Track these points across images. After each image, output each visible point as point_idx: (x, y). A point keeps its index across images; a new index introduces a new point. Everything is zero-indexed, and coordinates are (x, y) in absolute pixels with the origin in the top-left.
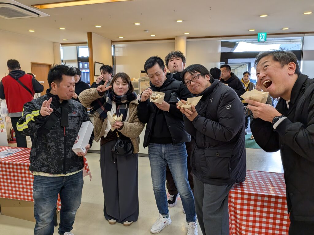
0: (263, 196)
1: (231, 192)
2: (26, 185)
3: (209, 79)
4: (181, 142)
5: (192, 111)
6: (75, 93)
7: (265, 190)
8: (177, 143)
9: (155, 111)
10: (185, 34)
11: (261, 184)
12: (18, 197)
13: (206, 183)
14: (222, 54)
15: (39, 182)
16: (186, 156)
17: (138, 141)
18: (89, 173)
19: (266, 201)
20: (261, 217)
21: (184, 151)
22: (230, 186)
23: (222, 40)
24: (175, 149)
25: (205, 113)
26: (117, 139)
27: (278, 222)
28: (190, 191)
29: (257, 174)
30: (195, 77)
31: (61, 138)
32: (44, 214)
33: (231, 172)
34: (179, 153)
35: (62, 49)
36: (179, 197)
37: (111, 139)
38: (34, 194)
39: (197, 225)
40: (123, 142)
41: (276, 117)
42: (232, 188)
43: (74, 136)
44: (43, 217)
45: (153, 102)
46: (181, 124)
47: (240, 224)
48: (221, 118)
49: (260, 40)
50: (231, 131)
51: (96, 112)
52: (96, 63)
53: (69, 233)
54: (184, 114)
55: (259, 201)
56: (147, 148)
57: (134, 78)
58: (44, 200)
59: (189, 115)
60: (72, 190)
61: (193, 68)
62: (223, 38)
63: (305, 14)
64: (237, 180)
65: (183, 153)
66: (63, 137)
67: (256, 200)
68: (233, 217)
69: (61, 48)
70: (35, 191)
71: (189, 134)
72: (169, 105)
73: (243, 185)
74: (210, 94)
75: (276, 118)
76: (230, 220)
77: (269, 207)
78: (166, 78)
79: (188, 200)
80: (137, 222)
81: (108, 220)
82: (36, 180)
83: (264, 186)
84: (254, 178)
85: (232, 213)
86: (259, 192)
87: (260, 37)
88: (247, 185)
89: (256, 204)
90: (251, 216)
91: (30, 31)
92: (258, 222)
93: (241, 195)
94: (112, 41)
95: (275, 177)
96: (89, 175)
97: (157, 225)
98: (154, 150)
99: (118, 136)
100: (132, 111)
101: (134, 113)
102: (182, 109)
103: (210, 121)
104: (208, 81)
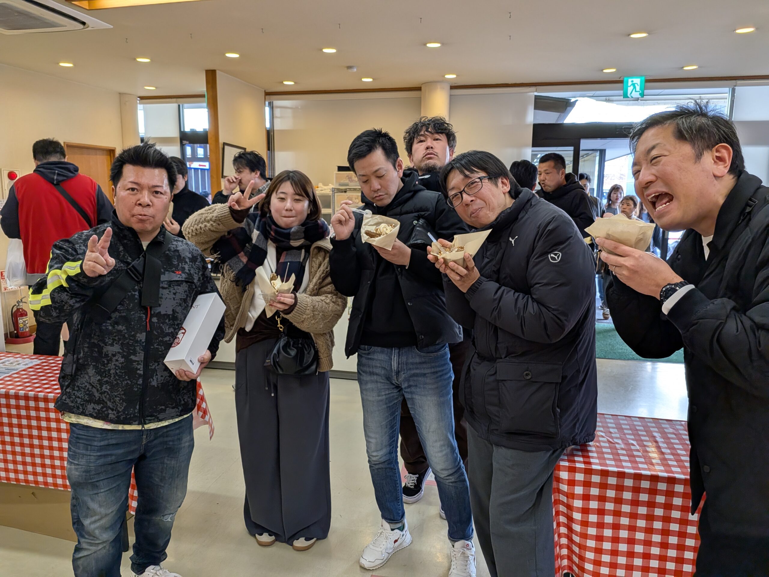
0: (638, 477)
1: (559, 468)
2: (51, 448)
3: (508, 189)
4: (437, 342)
5: (467, 268)
6: (174, 222)
7: (642, 463)
8: (427, 346)
9: (374, 266)
10: (447, 76)
11: (633, 447)
12: (31, 478)
13: (498, 445)
14: (538, 129)
15: (81, 441)
16: (451, 377)
17: (329, 340)
18: (207, 418)
19: (645, 491)
20: (632, 528)
21: (446, 367)
22: (558, 452)
23: (536, 94)
24: (423, 360)
25: (498, 272)
26: (277, 335)
27: (673, 540)
28: (459, 463)
29: (622, 422)
30: (472, 183)
31: (138, 335)
32: (93, 519)
33: (561, 417)
34: (433, 370)
35: (141, 111)
36: (430, 477)
37: (264, 336)
38: (70, 470)
39: (474, 549)
40: (294, 343)
41: (669, 284)
42: (562, 457)
43: (172, 330)
44: (93, 526)
45: (370, 244)
46: (437, 298)
47: (580, 546)
48: (537, 286)
49: (629, 95)
50: (562, 318)
51: (226, 267)
52: (226, 147)
53: (158, 568)
54: (446, 275)
55: (628, 489)
56: (354, 358)
57: (320, 185)
58: (94, 486)
59: (458, 278)
60: (166, 461)
61: (469, 161)
62: (538, 87)
63: (739, 31)
64: (573, 437)
65: (443, 371)
66: (145, 334)
67: (620, 488)
68: (563, 530)
69: (140, 107)
70: (71, 463)
71: (459, 324)
72: (409, 250)
73: (588, 451)
74: (510, 227)
75: (668, 287)
76: (556, 536)
77: (651, 504)
78: (403, 185)
79: (455, 486)
80: (325, 539)
81: (254, 536)
82: (75, 435)
83: (639, 454)
84: (615, 433)
85: (562, 519)
86: (628, 468)
87: (629, 88)
88: (599, 450)
89: (619, 496)
90: (608, 526)
91: (62, 64)
92: (624, 541)
93: (583, 475)
94: (267, 91)
95: (666, 430)
96: (208, 425)
97: (375, 548)
98: (370, 362)
99: (281, 328)
100: (317, 266)
101: (321, 272)
102: (440, 261)
103: (510, 291)
104: (504, 193)
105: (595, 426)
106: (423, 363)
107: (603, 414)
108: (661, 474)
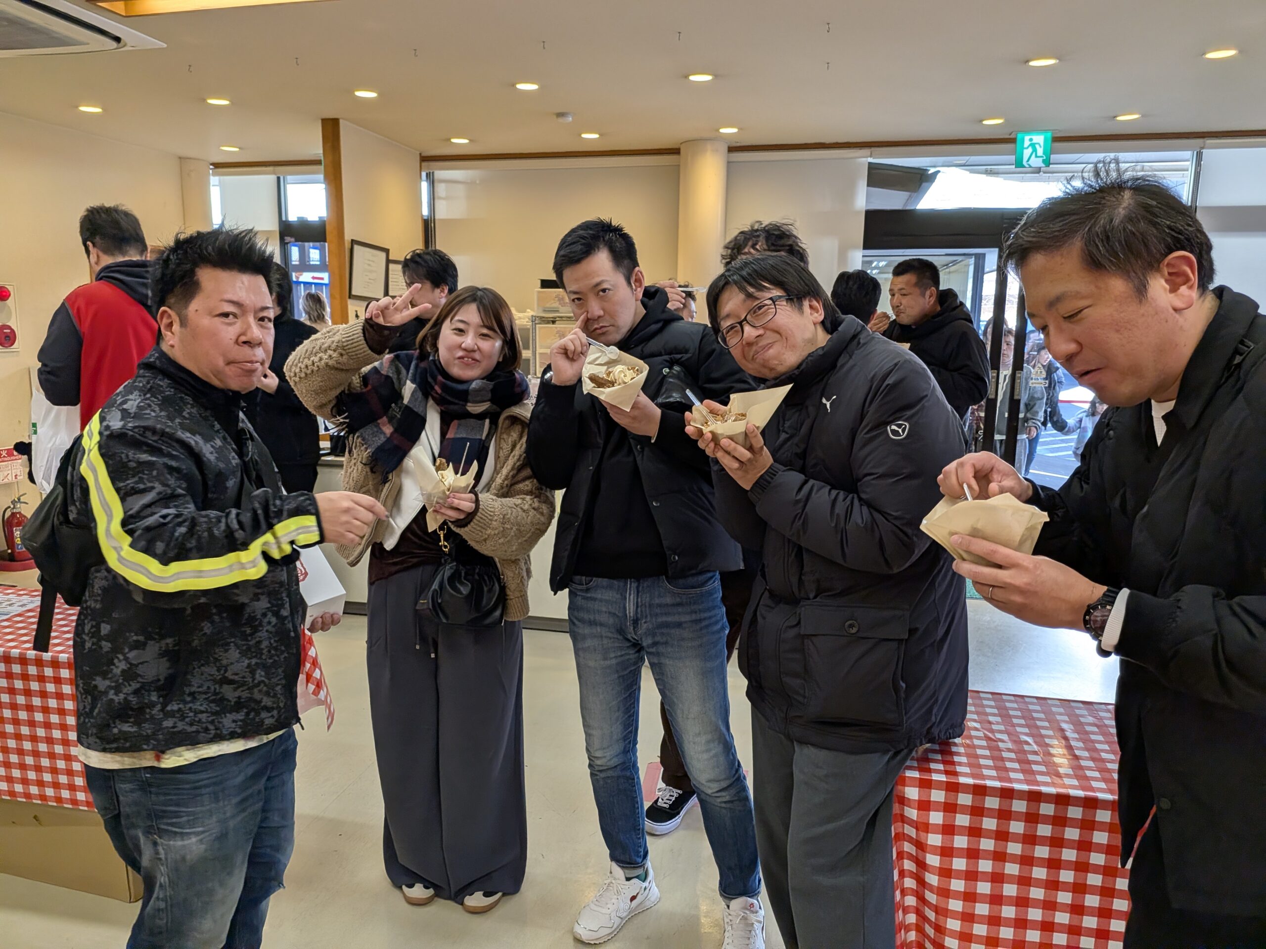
0: (1035, 797)
1: (903, 782)
3: (822, 318)
4: (701, 570)
5: (750, 449)
7: (1042, 773)
8: (684, 577)
10: (722, 130)
11: (1026, 748)
12: (34, 789)
13: (803, 742)
14: (873, 218)
16: (723, 629)
17: (524, 569)
18: (322, 694)
19: (1046, 819)
20: (1025, 881)
21: (716, 611)
22: (901, 755)
23: (871, 160)
24: (678, 600)
25: (803, 455)
27: (1092, 901)
28: (737, 771)
29: (1008, 705)
30: (760, 308)
33: (907, 697)
34: (694, 617)
35: (215, 187)
37: (415, 560)
39: (762, 912)
40: (466, 573)
42: (908, 763)
46: (701, 496)
47: (937, 910)
48: (869, 478)
49: (1025, 163)
50: (910, 532)
51: (357, 439)
52: (356, 248)
54: (716, 461)
55: (1018, 816)
59: (736, 465)
61: (756, 271)
62: (874, 149)
63: (1211, 55)
64: (928, 730)
65: (710, 618)
67: (1004, 815)
68: (910, 883)
69: (214, 180)
72: (658, 412)
73: (952, 754)
74: (822, 379)
76: (898, 893)
77: (1057, 842)
78: (645, 311)
79: (730, 809)
80: (518, 894)
81: (400, 888)
83: (1038, 758)
84: (998, 723)
85: (908, 865)
86: (1019, 781)
87: (1025, 151)
88: (970, 751)
89: (1003, 829)
90: (985, 877)
91: (83, 109)
92: (1011, 901)
93: (944, 792)
94: (423, 154)
95: (1082, 720)
96: (324, 707)
97: (599, 909)
98: (590, 604)
99: (445, 547)
100: (510, 446)
101: (516, 458)
102: (705, 437)
103: (824, 487)
104: (815, 324)
105: (965, 712)
106: (679, 604)
107: (978, 692)
108: (1073, 792)
